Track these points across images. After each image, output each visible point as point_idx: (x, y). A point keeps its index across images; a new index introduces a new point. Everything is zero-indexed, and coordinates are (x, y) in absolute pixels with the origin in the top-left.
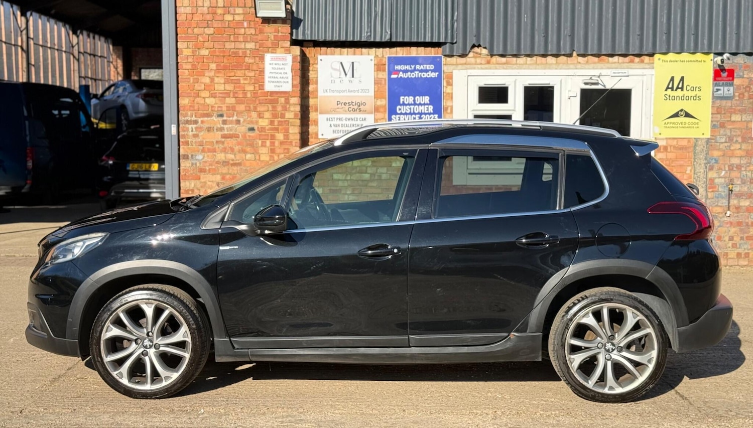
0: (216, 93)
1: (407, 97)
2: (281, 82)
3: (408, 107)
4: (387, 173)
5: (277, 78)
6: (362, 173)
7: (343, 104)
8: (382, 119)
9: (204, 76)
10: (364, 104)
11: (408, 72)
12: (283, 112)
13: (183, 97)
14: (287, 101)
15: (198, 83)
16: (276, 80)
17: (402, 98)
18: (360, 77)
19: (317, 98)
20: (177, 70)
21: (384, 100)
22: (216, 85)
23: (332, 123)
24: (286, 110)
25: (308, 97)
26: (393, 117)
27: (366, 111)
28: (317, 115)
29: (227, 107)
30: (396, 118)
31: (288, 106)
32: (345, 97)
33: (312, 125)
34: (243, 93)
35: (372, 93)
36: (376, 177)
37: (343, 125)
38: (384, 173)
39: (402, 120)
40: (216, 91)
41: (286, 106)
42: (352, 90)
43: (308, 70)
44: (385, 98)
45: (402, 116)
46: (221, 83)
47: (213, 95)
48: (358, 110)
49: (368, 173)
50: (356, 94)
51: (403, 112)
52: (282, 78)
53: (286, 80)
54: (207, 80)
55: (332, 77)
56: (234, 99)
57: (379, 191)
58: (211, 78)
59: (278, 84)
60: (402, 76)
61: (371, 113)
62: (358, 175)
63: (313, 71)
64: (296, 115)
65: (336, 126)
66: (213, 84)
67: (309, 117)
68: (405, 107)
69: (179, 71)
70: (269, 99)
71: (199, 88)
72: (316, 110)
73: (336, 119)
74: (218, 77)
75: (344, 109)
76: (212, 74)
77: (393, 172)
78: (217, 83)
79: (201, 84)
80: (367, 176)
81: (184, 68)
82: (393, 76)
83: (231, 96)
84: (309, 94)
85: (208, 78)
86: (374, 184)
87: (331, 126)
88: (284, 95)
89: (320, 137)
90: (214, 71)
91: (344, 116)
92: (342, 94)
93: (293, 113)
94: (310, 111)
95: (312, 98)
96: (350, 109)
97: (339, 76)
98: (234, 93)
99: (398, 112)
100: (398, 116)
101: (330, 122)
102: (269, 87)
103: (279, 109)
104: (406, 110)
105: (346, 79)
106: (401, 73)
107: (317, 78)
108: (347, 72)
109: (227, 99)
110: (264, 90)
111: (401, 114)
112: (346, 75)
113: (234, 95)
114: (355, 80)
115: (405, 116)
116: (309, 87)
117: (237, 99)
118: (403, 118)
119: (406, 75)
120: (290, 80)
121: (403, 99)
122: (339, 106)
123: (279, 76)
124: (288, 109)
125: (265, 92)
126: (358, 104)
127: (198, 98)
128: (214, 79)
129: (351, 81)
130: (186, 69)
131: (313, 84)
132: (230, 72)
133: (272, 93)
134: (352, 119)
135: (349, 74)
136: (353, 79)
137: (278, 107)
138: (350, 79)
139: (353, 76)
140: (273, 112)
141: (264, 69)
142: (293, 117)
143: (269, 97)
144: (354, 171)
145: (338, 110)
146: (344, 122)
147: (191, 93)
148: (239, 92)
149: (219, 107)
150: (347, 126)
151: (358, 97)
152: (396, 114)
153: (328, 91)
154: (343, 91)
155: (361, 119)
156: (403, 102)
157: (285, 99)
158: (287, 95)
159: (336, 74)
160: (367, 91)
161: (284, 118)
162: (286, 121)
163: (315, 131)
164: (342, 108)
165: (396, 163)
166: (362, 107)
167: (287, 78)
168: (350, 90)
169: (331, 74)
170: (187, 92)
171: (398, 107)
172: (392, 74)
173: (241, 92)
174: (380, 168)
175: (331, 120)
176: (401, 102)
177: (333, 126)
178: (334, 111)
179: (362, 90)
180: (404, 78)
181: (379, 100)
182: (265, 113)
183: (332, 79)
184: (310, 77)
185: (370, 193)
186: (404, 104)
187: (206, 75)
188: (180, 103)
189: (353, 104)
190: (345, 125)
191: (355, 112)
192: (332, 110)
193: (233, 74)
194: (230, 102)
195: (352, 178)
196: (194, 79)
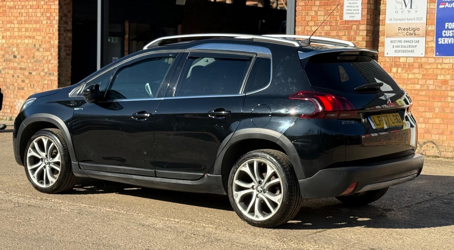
0: (318, 23)
1: (450, 23)
2: (354, 13)
3: (451, 31)
4: (433, 85)
5: (351, 10)
6: (415, 84)
7: (403, 30)
8: (432, 41)
9: (312, 10)
10: (418, 29)
11: (452, 3)
12: (355, 36)
13: (298, 26)
14: (358, 28)
15: (307, 15)
16: (351, 12)
17: (446, 24)
18: (416, 8)
19: (385, 25)
20: (295, 6)
21: (433, 26)
22: (318, 16)
23: (395, 44)
24: (357, 35)
25: (379, 25)
26: (440, 39)
27: (419, 35)
28: (384, 38)
29: (325, 33)
30: (441, 41)
31: (358, 32)
32: (405, 24)
33: (381, 46)
34: (335, 22)
35: (424, 21)
36: (425, 88)
37: (402, 46)
38: (431, 85)
39: (446, 42)
40: (319, 21)
41: (357, 32)
42: (410, 18)
43: (380, 4)
44: (434, 25)
45: (446, 39)
46: (321, 15)
47: (317, 24)
48: (413, 34)
49: (419, 84)
50: (413, 21)
51: (447, 36)
52: (355, 10)
53: (357, 12)
54: (313, 13)
55: (396, 8)
56: (329, 27)
57: (427, 99)
58: (316, 12)
59: (352, 15)
60: (448, 6)
61: (423, 37)
62: (411, 85)
63: (383, 4)
64: (363, 38)
65: (397, 47)
66: (316, 16)
67: (379, 40)
68: (449, 31)
69: (297, 7)
70: (346, 26)
71: (308, 20)
72: (384, 35)
73: (397, 41)
74: (320, 11)
75: (403, 33)
76: (316, 9)
77: (438, 84)
78: (320, 16)
79: (309, 16)
80: (418, 87)
81: (300, 5)
82: (441, 7)
83: (328, 24)
84: (379, 22)
85: (314, 12)
86: (423, 93)
87: (393, 47)
88: (356, 24)
89: (386, 55)
90: (317, 7)
91: (403, 39)
92: (402, 22)
93: (361, 37)
94: (380, 35)
95: (382, 25)
96: (408, 34)
97: (401, 8)
98: (330, 22)
99: (444, 35)
100: (443, 39)
101: (392, 44)
102: (346, 17)
103: (352, 33)
104: (450, 34)
105: (406, 10)
106: (447, 4)
107: (386, 9)
108: (407, 4)
109: (325, 27)
110: (343, 19)
111: (446, 37)
112: (406, 6)
113: (329, 24)
114: (413, 11)
115: (449, 38)
116: (380, 16)
117: (331, 27)
118: (447, 40)
119: (451, 5)
120: (360, 12)
121: (448, 25)
122: (400, 31)
123: (353, 9)
124: (358, 34)
125: (343, 21)
126: (414, 29)
127: (307, 27)
128: (317, 12)
129: (409, 12)
130: (301, 6)
131: (383, 15)
132: (328, 7)
133: (347, 22)
134: (409, 42)
135: (409, 6)
136: (411, 9)
137: (351, 32)
138: (409, 10)
139: (411, 8)
140: (349, 36)
141: (343, 4)
142: (361, 40)
143: (346, 25)
144: (409, 82)
145: (399, 34)
146: (403, 44)
147: (303, 23)
148: (333, 21)
149: (320, 33)
150: (405, 47)
151: (414, 24)
152: (442, 37)
153: (393, 19)
154: (403, 20)
155: (415, 42)
156: (448, 27)
157: (357, 26)
158: (358, 23)
159: (399, 6)
160: (421, 19)
161: (356, 41)
162: (357, 43)
163: (382, 51)
164: (402, 33)
165: (441, 77)
166: (416, 32)
167: (358, 10)
168: (409, 18)
169: (395, 6)
170: (301, 22)
171: (444, 31)
172: (440, 5)
173: (334, 21)
174: (428, 80)
175: (393, 42)
176: (446, 28)
177: (395, 46)
178: (396, 35)
179: (417, 18)
180: (449, 8)
181: (430, 26)
182: (343, 37)
183: (396, 10)
184: (381, 9)
185: (420, 100)
186: (448, 29)
187: (313, 9)
188: (296, 30)
189: (410, 29)
190: (404, 46)
191: (411, 36)
192: (395, 34)
193: (329, 8)
194: (327, 29)
195: (407, 88)
196: (305, 12)
